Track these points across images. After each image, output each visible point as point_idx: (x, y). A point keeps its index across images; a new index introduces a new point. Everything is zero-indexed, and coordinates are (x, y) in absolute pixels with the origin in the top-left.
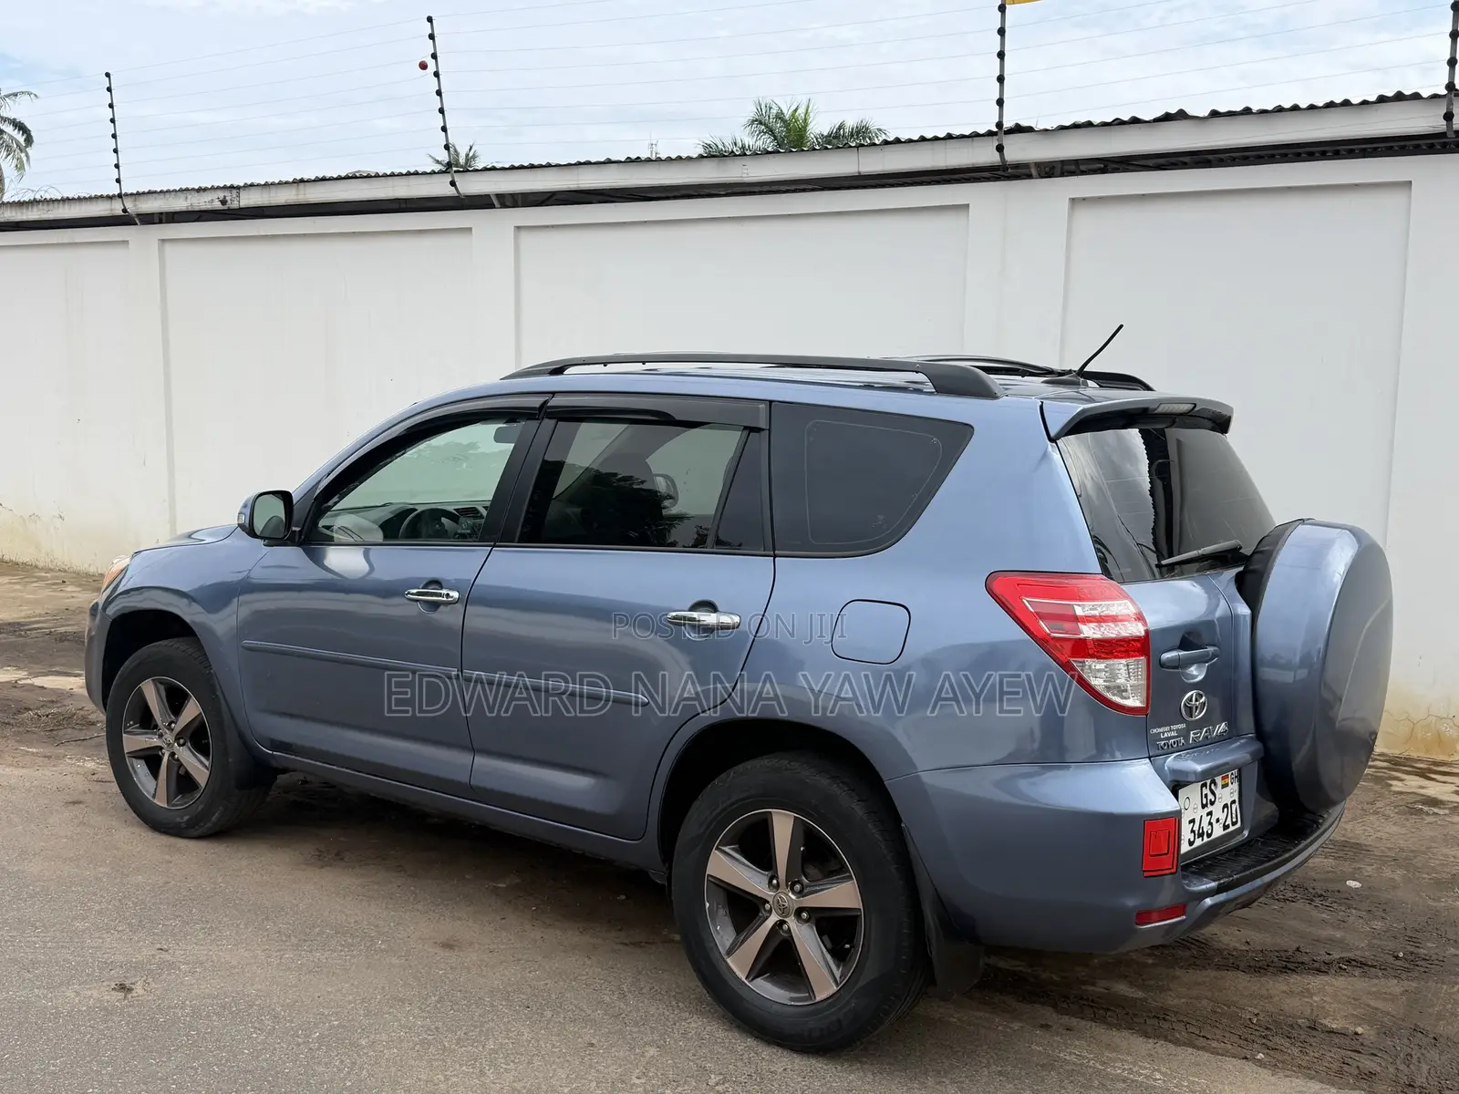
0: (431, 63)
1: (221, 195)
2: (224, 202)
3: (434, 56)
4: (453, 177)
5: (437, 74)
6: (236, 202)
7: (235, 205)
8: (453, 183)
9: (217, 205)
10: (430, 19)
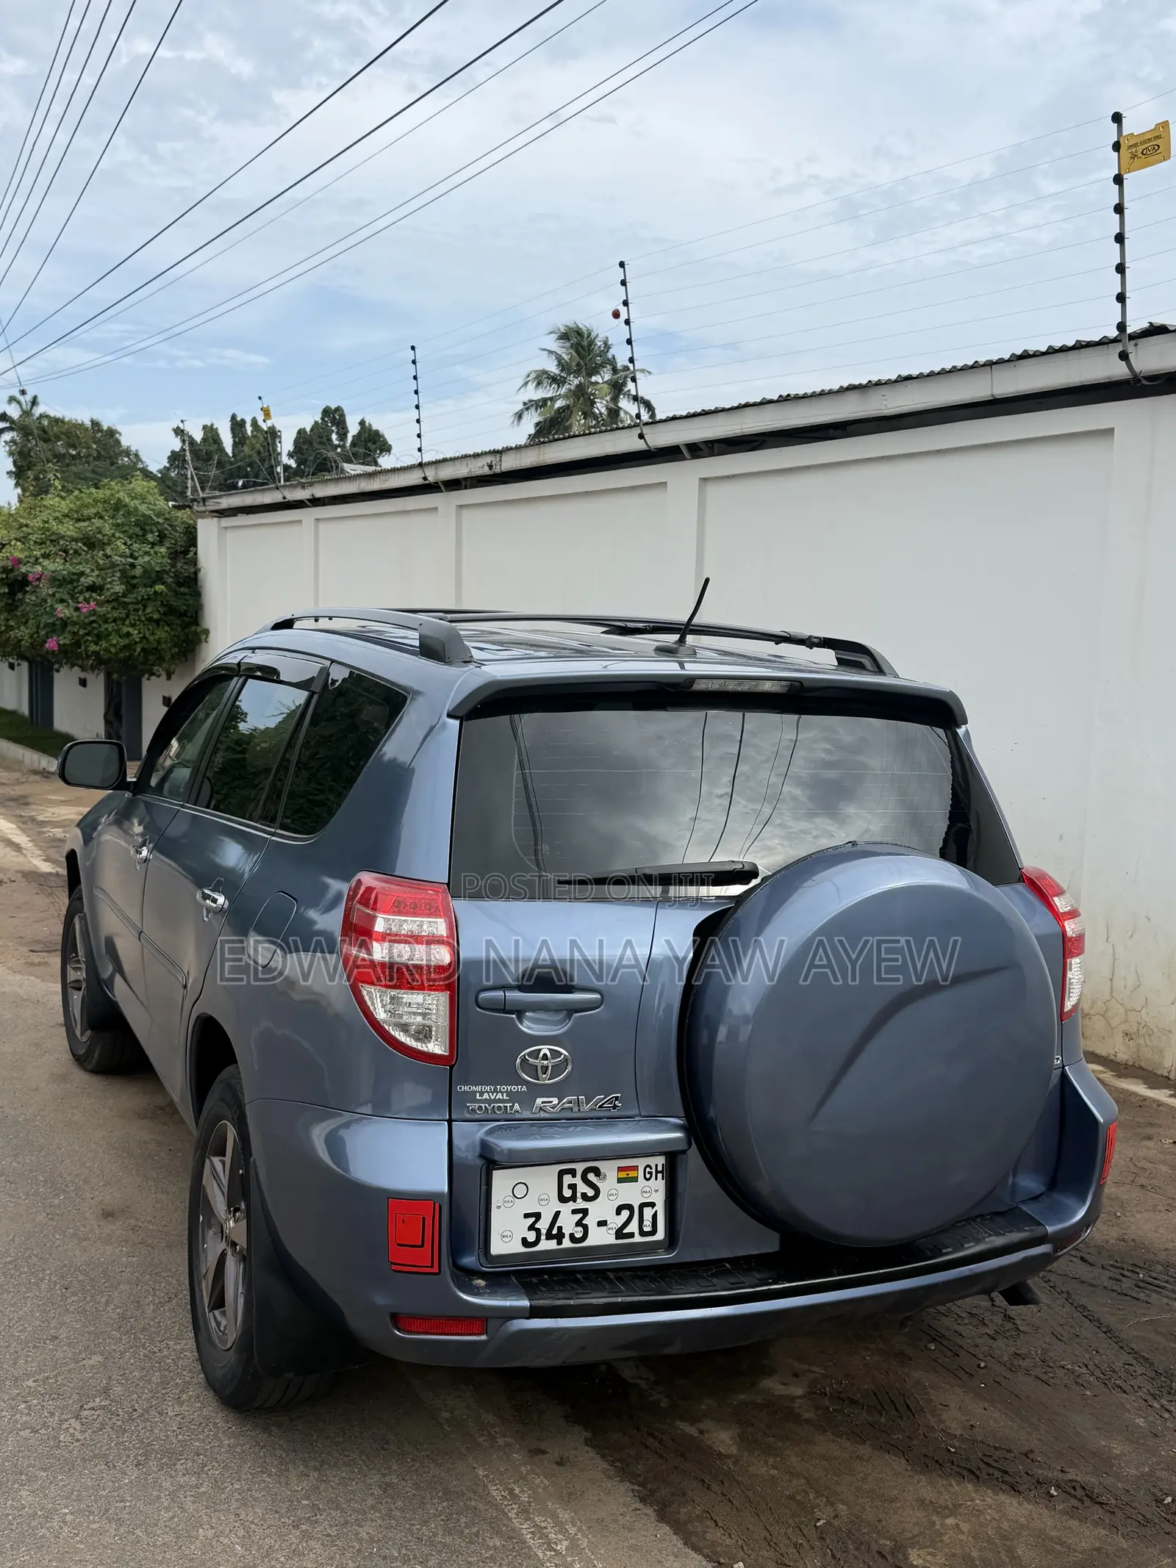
0: (623, 310)
1: (489, 459)
2: (490, 467)
3: (626, 303)
4: (642, 430)
5: (627, 322)
6: (498, 467)
7: (497, 470)
8: (641, 436)
9: (486, 471)
10: (622, 265)
